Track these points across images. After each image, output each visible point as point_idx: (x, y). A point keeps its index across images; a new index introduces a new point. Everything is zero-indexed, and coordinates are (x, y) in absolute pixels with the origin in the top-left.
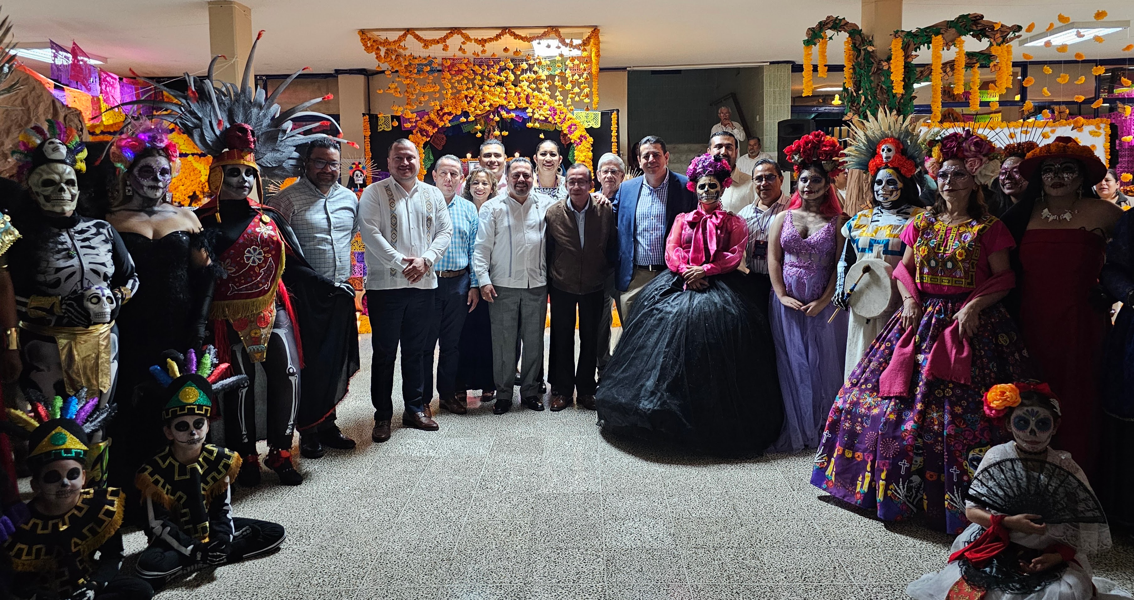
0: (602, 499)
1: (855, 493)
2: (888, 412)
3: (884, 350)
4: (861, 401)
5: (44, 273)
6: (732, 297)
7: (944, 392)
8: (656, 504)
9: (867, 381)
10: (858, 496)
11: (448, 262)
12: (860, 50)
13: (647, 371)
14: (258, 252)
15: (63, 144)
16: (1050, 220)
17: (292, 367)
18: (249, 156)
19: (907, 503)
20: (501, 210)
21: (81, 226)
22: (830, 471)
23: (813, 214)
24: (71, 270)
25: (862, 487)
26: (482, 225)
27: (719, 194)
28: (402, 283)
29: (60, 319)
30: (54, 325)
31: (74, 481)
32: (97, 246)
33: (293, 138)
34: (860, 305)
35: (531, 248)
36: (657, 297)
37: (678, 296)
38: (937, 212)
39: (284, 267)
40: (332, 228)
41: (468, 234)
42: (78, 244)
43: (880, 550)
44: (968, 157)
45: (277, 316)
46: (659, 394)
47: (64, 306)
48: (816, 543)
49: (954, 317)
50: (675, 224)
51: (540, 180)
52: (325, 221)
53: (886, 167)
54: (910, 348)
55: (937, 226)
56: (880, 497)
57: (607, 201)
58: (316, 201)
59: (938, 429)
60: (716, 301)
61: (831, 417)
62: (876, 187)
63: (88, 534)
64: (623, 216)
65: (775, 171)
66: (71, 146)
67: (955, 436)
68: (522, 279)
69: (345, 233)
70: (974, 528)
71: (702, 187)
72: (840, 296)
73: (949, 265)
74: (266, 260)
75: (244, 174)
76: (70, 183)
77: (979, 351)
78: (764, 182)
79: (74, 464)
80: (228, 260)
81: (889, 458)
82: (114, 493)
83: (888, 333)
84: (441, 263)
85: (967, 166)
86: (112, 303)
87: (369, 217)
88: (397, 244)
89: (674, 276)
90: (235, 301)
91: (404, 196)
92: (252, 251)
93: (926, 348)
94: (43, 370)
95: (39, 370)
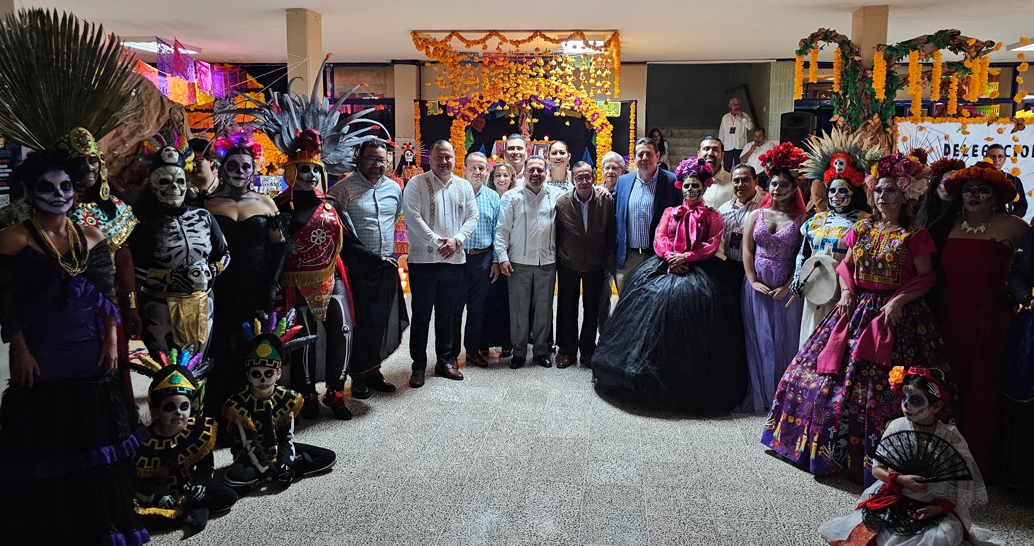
0: (588, 443)
1: (794, 452)
2: (822, 387)
3: (824, 334)
4: (803, 376)
5: (160, 251)
6: (707, 281)
7: (869, 372)
8: (632, 450)
9: (808, 359)
11: (475, 242)
12: (848, 59)
13: (633, 341)
14: (321, 234)
15: (177, 151)
16: (968, 231)
17: (346, 326)
18: (316, 156)
19: (835, 461)
20: (519, 199)
21: (188, 214)
22: (777, 433)
23: (781, 213)
24: (179, 249)
25: (800, 447)
26: (503, 211)
27: (701, 193)
28: (437, 259)
29: (170, 287)
30: (166, 291)
31: (184, 412)
32: (199, 230)
33: (350, 140)
34: (811, 293)
35: (542, 231)
36: (645, 279)
37: (663, 278)
38: (874, 220)
39: (341, 246)
40: (379, 213)
41: (492, 219)
42: (185, 229)
44: (900, 177)
45: (335, 285)
46: (642, 361)
47: (173, 278)
49: (881, 310)
50: (663, 216)
51: (552, 175)
52: (374, 207)
53: (839, 178)
54: (844, 333)
55: (872, 233)
56: (813, 456)
57: (608, 193)
58: (366, 191)
59: (861, 403)
60: (694, 284)
61: (780, 388)
62: (830, 195)
63: (190, 452)
65: (750, 174)
66: (182, 152)
67: (875, 409)
68: (534, 257)
69: (390, 217)
71: (687, 186)
72: (796, 286)
73: (880, 265)
74: (327, 241)
75: (312, 171)
76: (180, 181)
77: (900, 338)
78: (740, 184)
79: (184, 399)
80: (298, 240)
81: (820, 425)
82: (210, 422)
83: (828, 320)
84: (469, 243)
85: (898, 183)
86: (209, 276)
87: (413, 204)
88: (434, 227)
89: (660, 261)
90: (302, 272)
91: (441, 187)
92: (317, 233)
93: (856, 334)
94: (158, 325)
95: (154, 324)
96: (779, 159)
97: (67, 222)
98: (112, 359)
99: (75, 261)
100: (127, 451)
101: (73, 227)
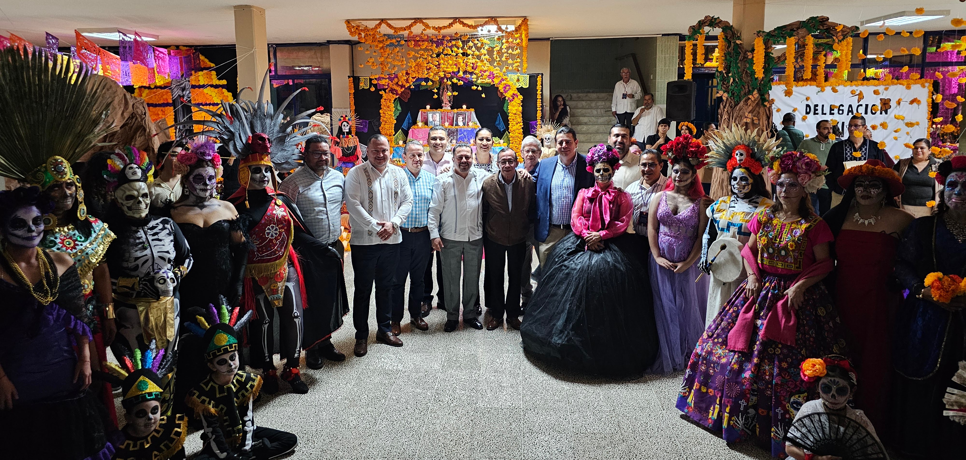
0: (522, 414)
1: (708, 419)
2: (733, 363)
3: (732, 313)
4: (714, 351)
5: (127, 261)
6: (621, 258)
7: (775, 350)
8: (562, 420)
9: (718, 336)
10: (710, 421)
11: (415, 222)
12: (730, 42)
13: (558, 314)
14: (275, 228)
15: (139, 167)
16: (860, 222)
17: (297, 311)
18: (266, 158)
19: (745, 429)
20: (449, 183)
21: (152, 223)
22: (691, 399)
23: (682, 196)
24: (145, 258)
25: (713, 415)
28: (377, 241)
29: (138, 293)
30: (136, 298)
31: (155, 416)
32: (163, 238)
33: (295, 139)
34: (718, 272)
35: (471, 211)
36: (565, 256)
37: (581, 255)
38: (775, 211)
39: (293, 238)
40: (327, 202)
42: (150, 238)
44: (800, 173)
45: (289, 273)
46: (566, 332)
47: (141, 286)
49: (785, 293)
50: (578, 197)
51: (478, 159)
52: (322, 197)
53: (740, 167)
54: (750, 314)
55: (775, 222)
56: (725, 424)
57: (529, 175)
58: (314, 182)
59: (769, 379)
60: (609, 260)
61: (692, 359)
62: (733, 182)
63: (163, 448)
64: (541, 185)
65: (656, 160)
66: (143, 167)
67: (781, 385)
68: (464, 234)
69: (337, 204)
71: (598, 171)
72: (704, 264)
73: (783, 253)
74: (281, 233)
75: (264, 171)
76: (145, 196)
77: (802, 320)
78: (647, 168)
79: (155, 403)
80: (254, 236)
81: (732, 398)
82: (181, 419)
83: (736, 300)
85: (799, 179)
86: (174, 282)
87: (353, 193)
88: (373, 213)
89: (578, 239)
90: (259, 264)
91: (378, 176)
92: (271, 229)
93: (763, 315)
94: (129, 328)
95: (126, 328)
96: (680, 149)
97: (38, 252)
98: (85, 375)
99: (46, 289)
101: (43, 256)
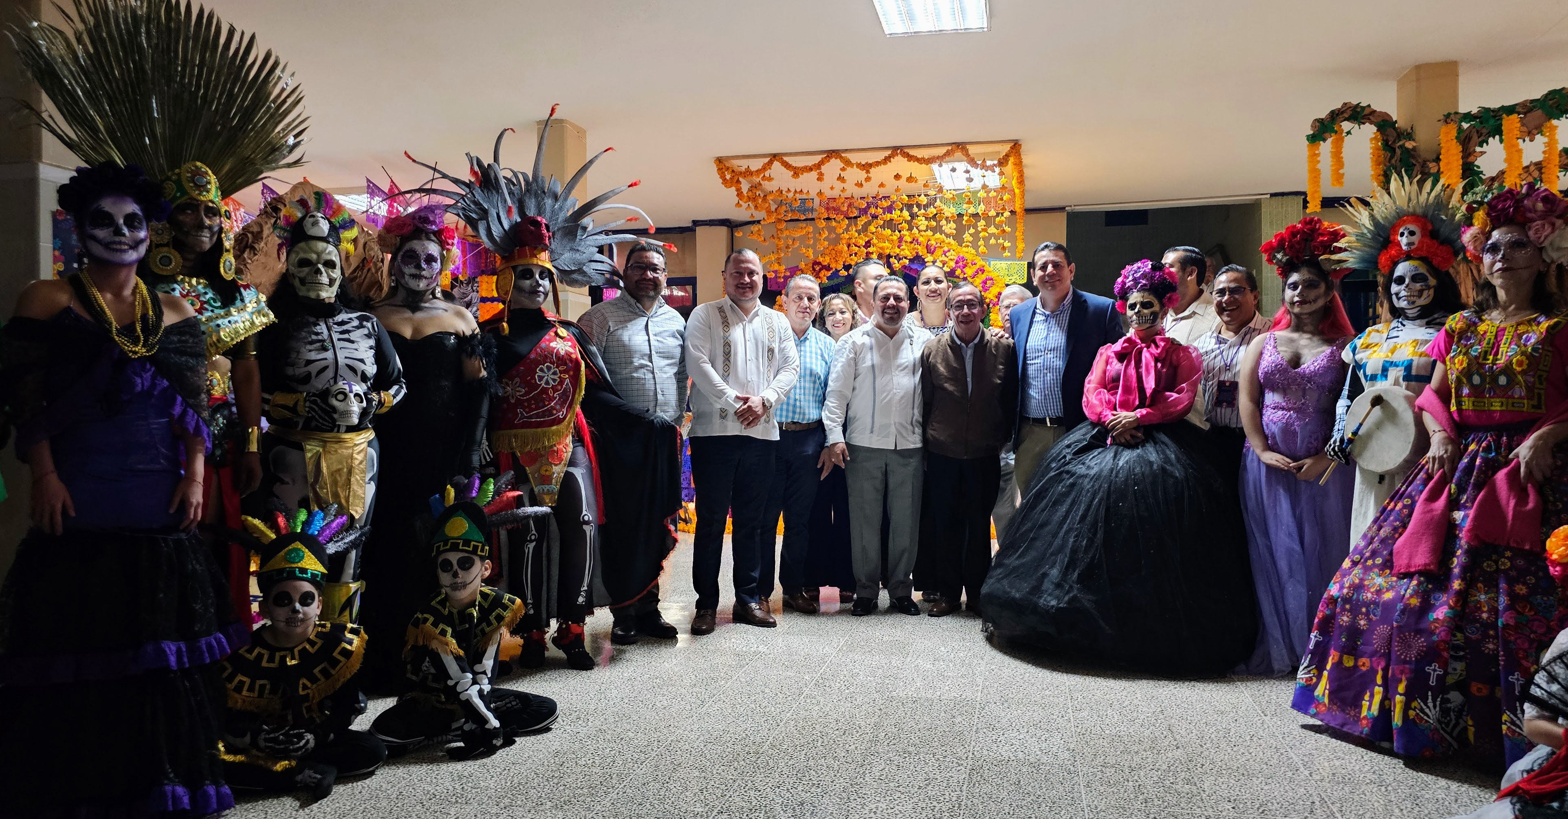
1: (1359, 720)
2: (1407, 597)
3: (1401, 510)
4: (1367, 583)
5: (293, 365)
6: (1176, 456)
7: (1497, 564)
8: (1055, 717)
11: (794, 412)
12: (1394, 148)
13: (1051, 555)
14: (552, 371)
15: (326, 218)
17: (588, 513)
18: (543, 255)
19: (1442, 731)
20: (864, 345)
21: (342, 317)
22: (1322, 690)
23: (1308, 336)
24: (323, 364)
25: (1369, 708)
26: (839, 364)
28: (734, 429)
29: (306, 422)
30: (302, 429)
31: (306, 608)
32: (358, 340)
33: (594, 237)
34: (1368, 454)
35: (901, 395)
36: (1068, 457)
37: (1099, 453)
39: (583, 392)
40: (654, 353)
41: (821, 377)
42: (335, 336)
43: (1390, 788)
44: (1532, 220)
45: (573, 453)
46: (1067, 587)
47: (308, 404)
48: (1290, 774)
49: (1511, 456)
50: (1098, 357)
52: (646, 344)
53: (1408, 257)
54: (1441, 503)
55: (1482, 329)
56: (1397, 720)
57: (1005, 335)
58: (635, 319)
59: (1488, 618)
60: (1152, 459)
61: (1322, 612)
62: (1394, 288)
63: (319, 676)
66: (335, 222)
67: (1517, 628)
68: (887, 437)
69: (671, 361)
70: (1541, 752)
71: (1133, 307)
72: (1338, 444)
73: (1503, 380)
74: (562, 381)
75: (537, 276)
76: (330, 265)
78: (1226, 298)
79: (307, 587)
80: (517, 379)
81: (1409, 662)
83: (1407, 487)
84: (785, 407)
85: (1531, 233)
86: (362, 402)
87: (697, 342)
88: (730, 378)
89: (1094, 427)
90: (523, 430)
91: (742, 320)
92: (546, 370)
93: (1466, 501)
94: (288, 483)
95: (283, 482)
96: (1298, 243)
97: (136, 283)
98: (191, 504)
99: (139, 337)
100: (207, 655)
101: (145, 293)
